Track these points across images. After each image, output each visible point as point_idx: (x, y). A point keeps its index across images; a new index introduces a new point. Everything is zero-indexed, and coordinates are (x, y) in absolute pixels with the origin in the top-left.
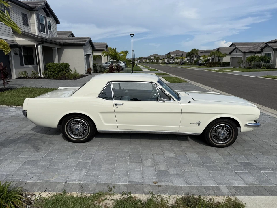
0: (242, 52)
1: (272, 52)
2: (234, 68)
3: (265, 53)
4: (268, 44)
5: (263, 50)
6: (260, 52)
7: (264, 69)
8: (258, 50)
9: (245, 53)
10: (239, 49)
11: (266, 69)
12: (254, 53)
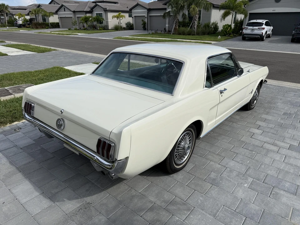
0: (71, 11)
1: (103, 12)
2: (69, 29)
3: (96, 14)
4: (98, 3)
5: (94, 10)
6: (91, 12)
7: (101, 30)
8: (87, 9)
9: (74, 12)
10: (66, 7)
11: (103, 30)
12: (84, 13)
